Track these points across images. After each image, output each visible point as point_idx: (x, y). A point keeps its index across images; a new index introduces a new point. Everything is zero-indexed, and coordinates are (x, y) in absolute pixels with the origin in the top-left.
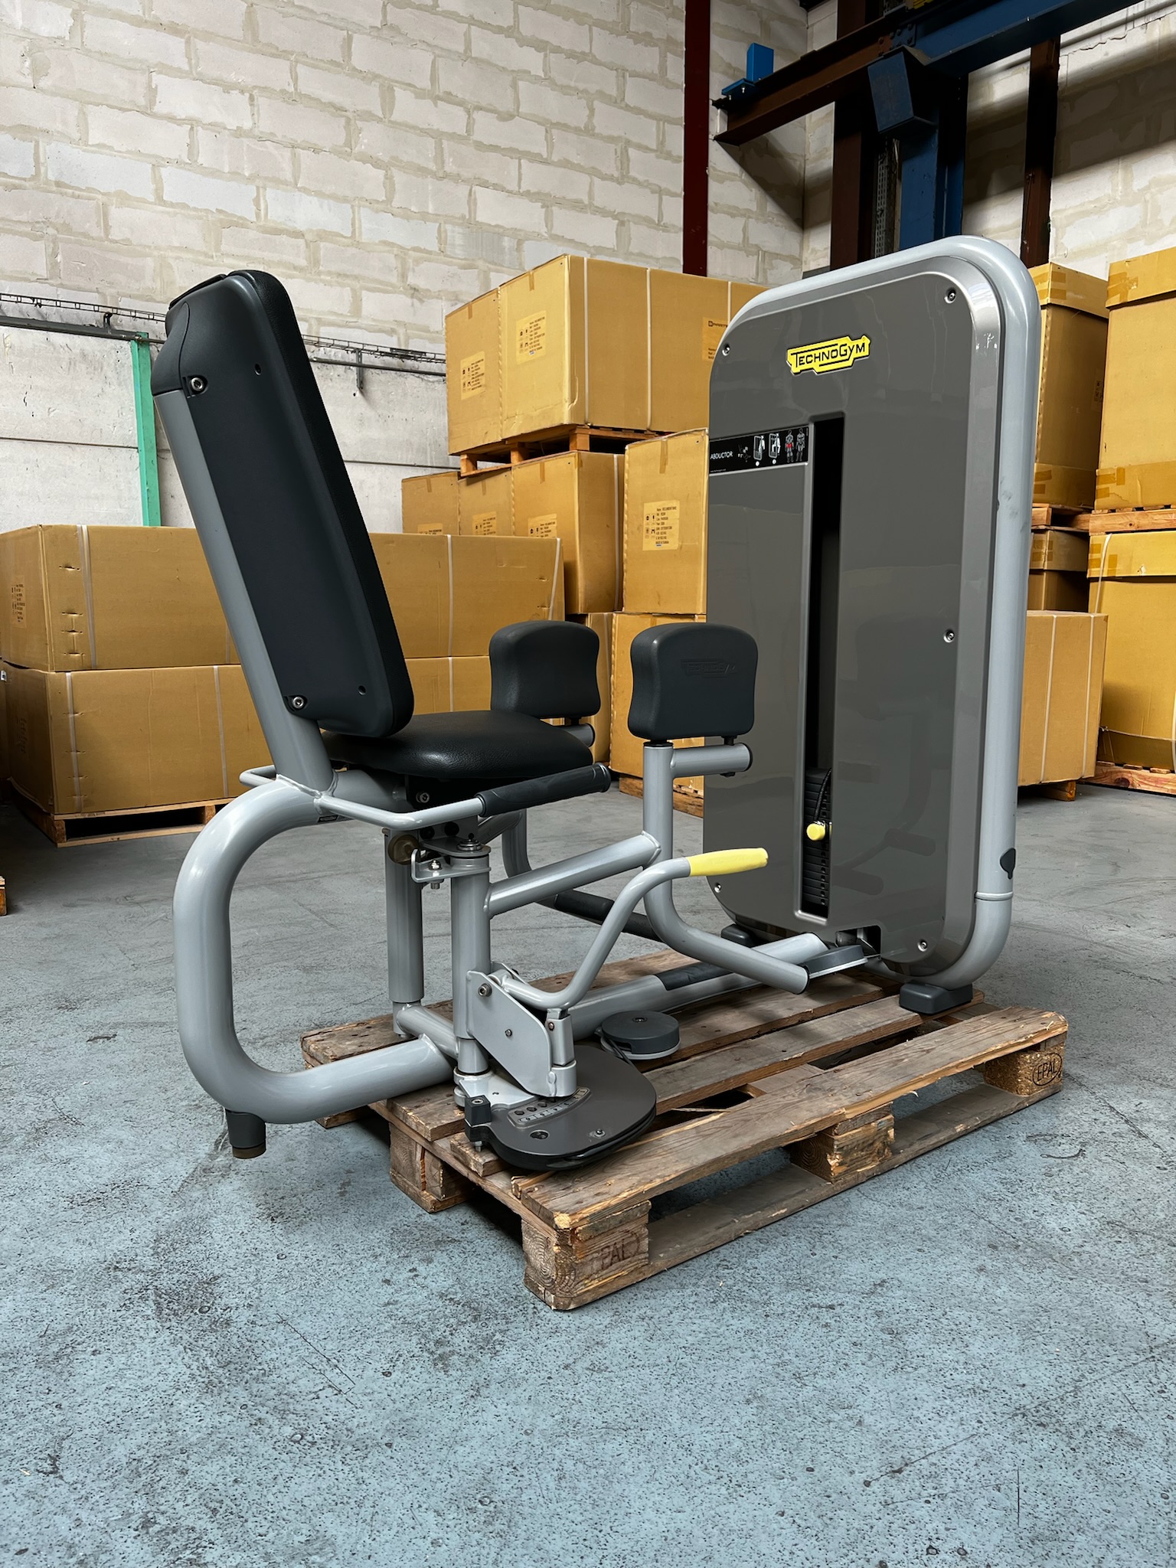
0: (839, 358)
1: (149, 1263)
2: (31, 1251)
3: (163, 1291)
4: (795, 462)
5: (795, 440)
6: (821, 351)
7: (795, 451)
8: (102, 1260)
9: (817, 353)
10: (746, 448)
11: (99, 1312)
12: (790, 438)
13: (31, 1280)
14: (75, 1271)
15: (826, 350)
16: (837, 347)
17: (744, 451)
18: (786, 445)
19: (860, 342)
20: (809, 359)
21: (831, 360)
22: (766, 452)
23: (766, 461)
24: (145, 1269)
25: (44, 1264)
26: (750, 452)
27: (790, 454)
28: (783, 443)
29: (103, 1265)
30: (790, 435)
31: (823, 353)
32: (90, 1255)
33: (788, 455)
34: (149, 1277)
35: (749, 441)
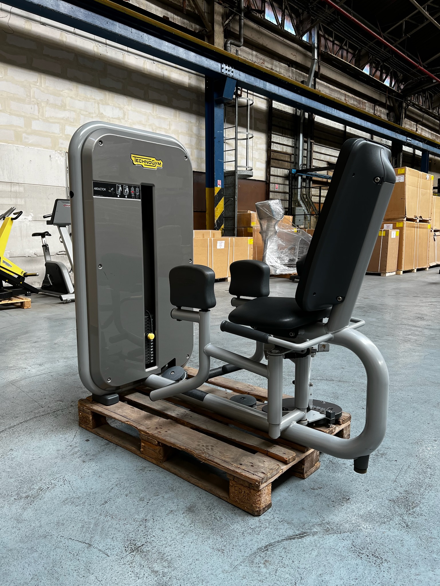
0: (151, 165)
1: (397, 519)
2: (420, 556)
3: (407, 509)
4: (135, 199)
5: (135, 190)
6: (145, 160)
7: (135, 194)
8: (407, 532)
9: (144, 160)
10: (113, 189)
11: (429, 519)
12: (132, 189)
13: (433, 546)
14: (419, 536)
15: (147, 160)
16: (151, 161)
17: (112, 190)
18: (131, 191)
19: (159, 162)
20: (140, 161)
21: (148, 164)
22: (122, 192)
23: (122, 196)
24: (401, 518)
25: (423, 548)
26: (115, 190)
27: (133, 195)
28: (130, 190)
29: (409, 530)
30: (133, 188)
31: (146, 161)
32: (406, 537)
33: (132, 195)
34: (404, 515)
35: (114, 185)
